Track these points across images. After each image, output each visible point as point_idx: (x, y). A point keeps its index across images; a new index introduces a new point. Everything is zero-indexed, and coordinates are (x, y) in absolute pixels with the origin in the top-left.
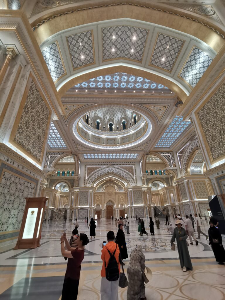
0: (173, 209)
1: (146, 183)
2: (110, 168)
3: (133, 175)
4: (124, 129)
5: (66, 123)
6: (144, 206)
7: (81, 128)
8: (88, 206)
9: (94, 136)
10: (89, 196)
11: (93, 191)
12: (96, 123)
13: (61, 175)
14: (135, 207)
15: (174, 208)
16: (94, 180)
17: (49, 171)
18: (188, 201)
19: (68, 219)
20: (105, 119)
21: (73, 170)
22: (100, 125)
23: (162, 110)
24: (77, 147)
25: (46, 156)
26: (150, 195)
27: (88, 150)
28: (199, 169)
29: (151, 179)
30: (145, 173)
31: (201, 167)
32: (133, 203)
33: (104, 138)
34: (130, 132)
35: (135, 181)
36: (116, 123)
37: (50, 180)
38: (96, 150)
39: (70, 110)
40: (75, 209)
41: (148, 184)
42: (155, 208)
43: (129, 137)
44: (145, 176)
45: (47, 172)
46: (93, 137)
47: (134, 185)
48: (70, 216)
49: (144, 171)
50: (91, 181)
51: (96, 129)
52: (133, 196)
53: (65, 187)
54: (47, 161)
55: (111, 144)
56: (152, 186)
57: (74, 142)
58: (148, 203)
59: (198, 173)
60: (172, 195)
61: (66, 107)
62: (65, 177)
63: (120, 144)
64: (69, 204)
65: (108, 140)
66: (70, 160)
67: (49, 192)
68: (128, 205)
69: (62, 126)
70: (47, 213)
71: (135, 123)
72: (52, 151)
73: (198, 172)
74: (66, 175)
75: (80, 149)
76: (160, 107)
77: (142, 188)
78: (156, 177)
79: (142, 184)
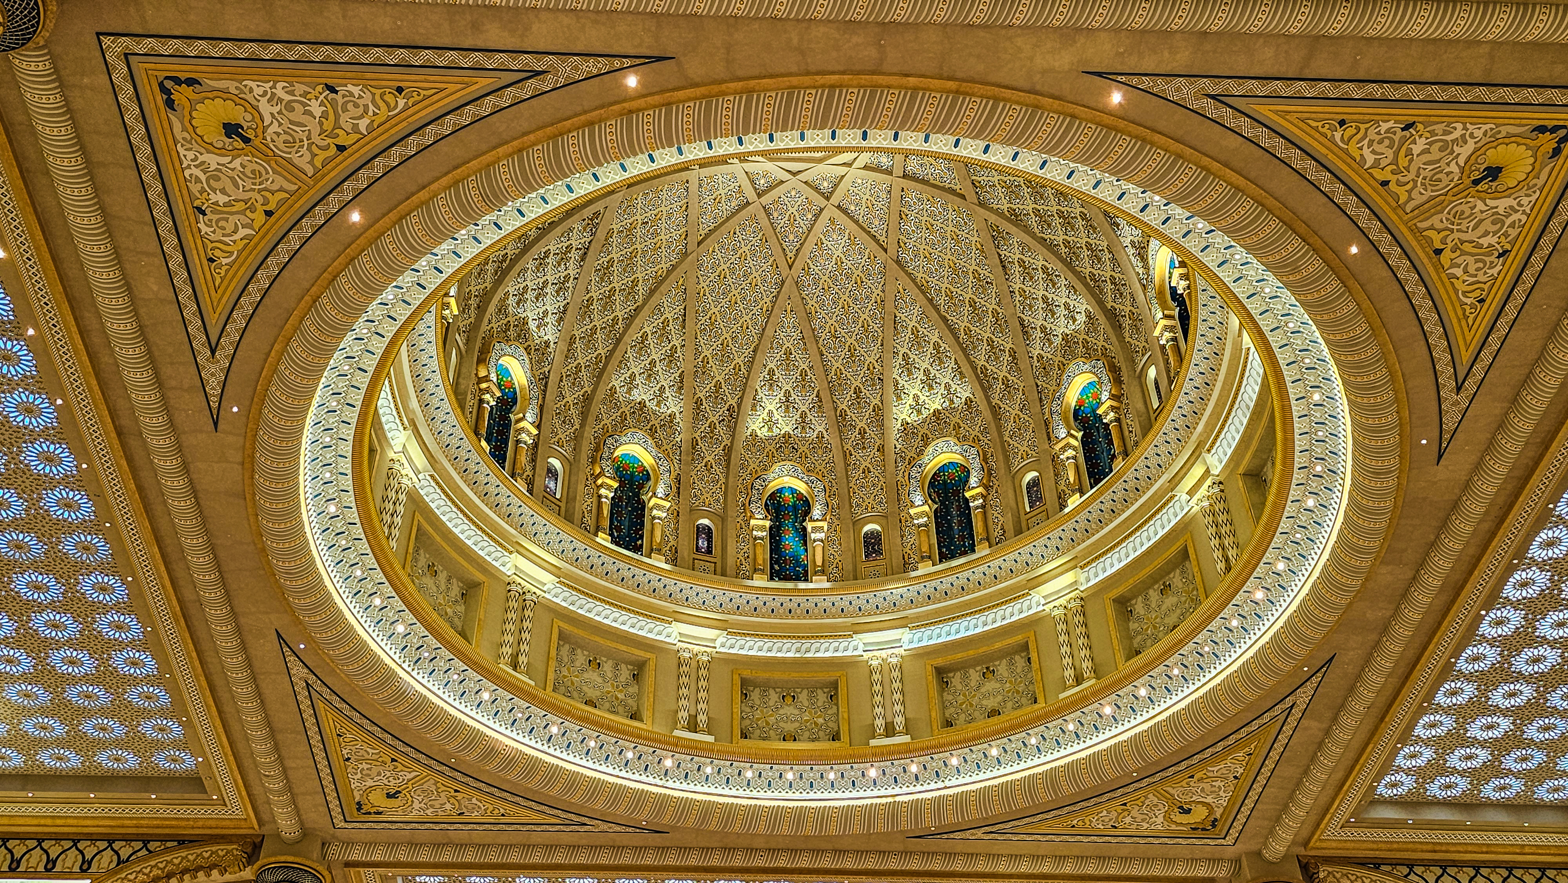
4: (948, 555)
5: (213, 372)
7: (416, 503)
9: (573, 630)
12: (608, 473)
22: (658, 497)
23: (1508, 180)
24: (340, 767)
27: (476, 805)
33: (695, 664)
36: (851, 492)
39: (289, 168)
43: (1025, 647)
61: (238, 115)
63: (902, 741)
71: (1097, 472)
75: (378, 799)
76: (1494, 140)
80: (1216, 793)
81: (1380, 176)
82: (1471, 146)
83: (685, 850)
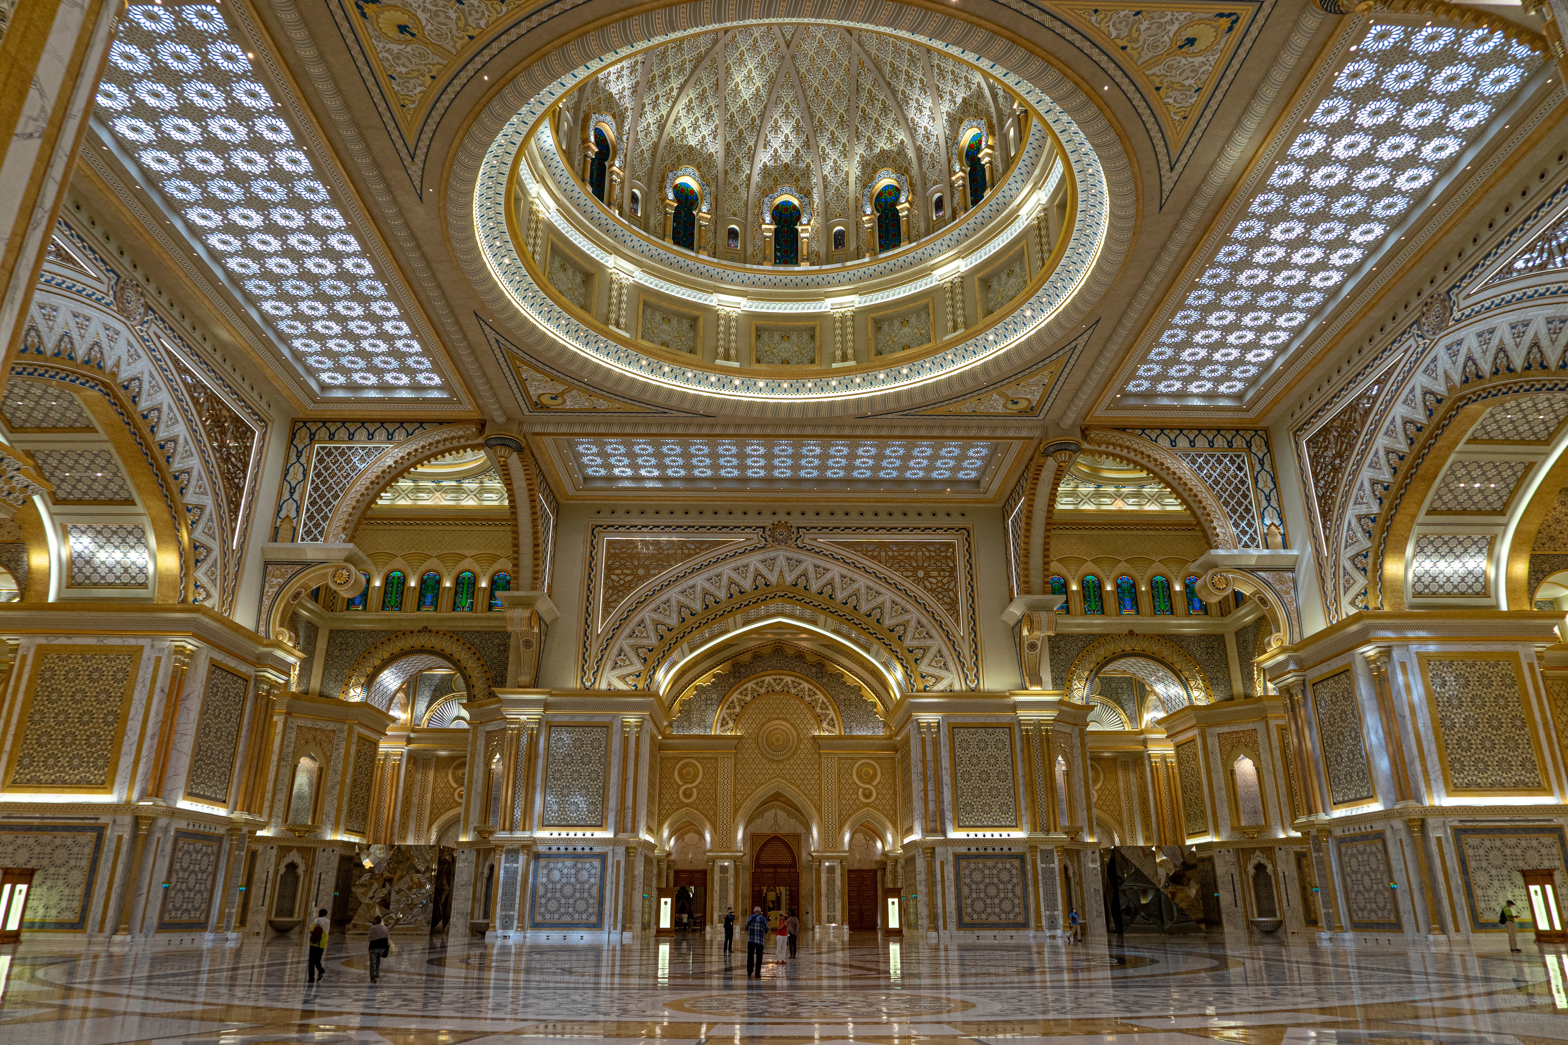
0: (1251, 870)
1: (1046, 676)
2: (781, 555)
3: (952, 607)
4: (884, 248)
5: (415, 170)
6: (1031, 845)
7: (551, 228)
8: (609, 834)
9: (653, 300)
10: (615, 761)
11: (649, 726)
12: (671, 196)
13: (411, 600)
14: (963, 850)
15: (1260, 868)
16: (653, 641)
17: (307, 565)
18: (1375, 807)
19: (458, 924)
20: (738, 168)
21: (497, 566)
22: (703, 211)
24: (522, 384)
25: (288, 449)
26: (1079, 762)
27: (603, 404)
28: (1476, 563)
29: (1092, 640)
30: (1045, 593)
31: (1490, 547)
32: (949, 815)
33: (728, 318)
34: (934, 268)
35: (966, 651)
36: (826, 205)
37: (333, 634)
38: (665, 410)
39: (439, 49)
40: (513, 853)
41: (1062, 681)
42: (1113, 860)
43: (926, 307)
44: (1044, 616)
45: (290, 570)
46: (646, 304)
47: (957, 687)
48: (474, 899)
49: (1036, 579)
50: (636, 649)
51: (668, 243)
52: (946, 763)
53: (441, 690)
54: (292, 491)
55: (786, 362)
56: (1096, 700)
57: (491, 335)
58: (1065, 822)
59: (1463, 594)
60: (1245, 766)
62: (442, 620)
63: (852, 363)
64: (467, 811)
65: (758, 329)
66: (483, 490)
67: (321, 724)
68: (910, 831)
69: (389, 189)
70: (309, 871)
71: (976, 196)
72: (328, 415)
73: (1463, 588)
74: (445, 601)
75: (546, 400)
76: (1190, 23)
77: (1015, 707)
78: (1131, 632)
79: (1017, 680)
80: (1032, 393)
81: (1121, 43)
82: (1176, 26)
83: (726, 426)
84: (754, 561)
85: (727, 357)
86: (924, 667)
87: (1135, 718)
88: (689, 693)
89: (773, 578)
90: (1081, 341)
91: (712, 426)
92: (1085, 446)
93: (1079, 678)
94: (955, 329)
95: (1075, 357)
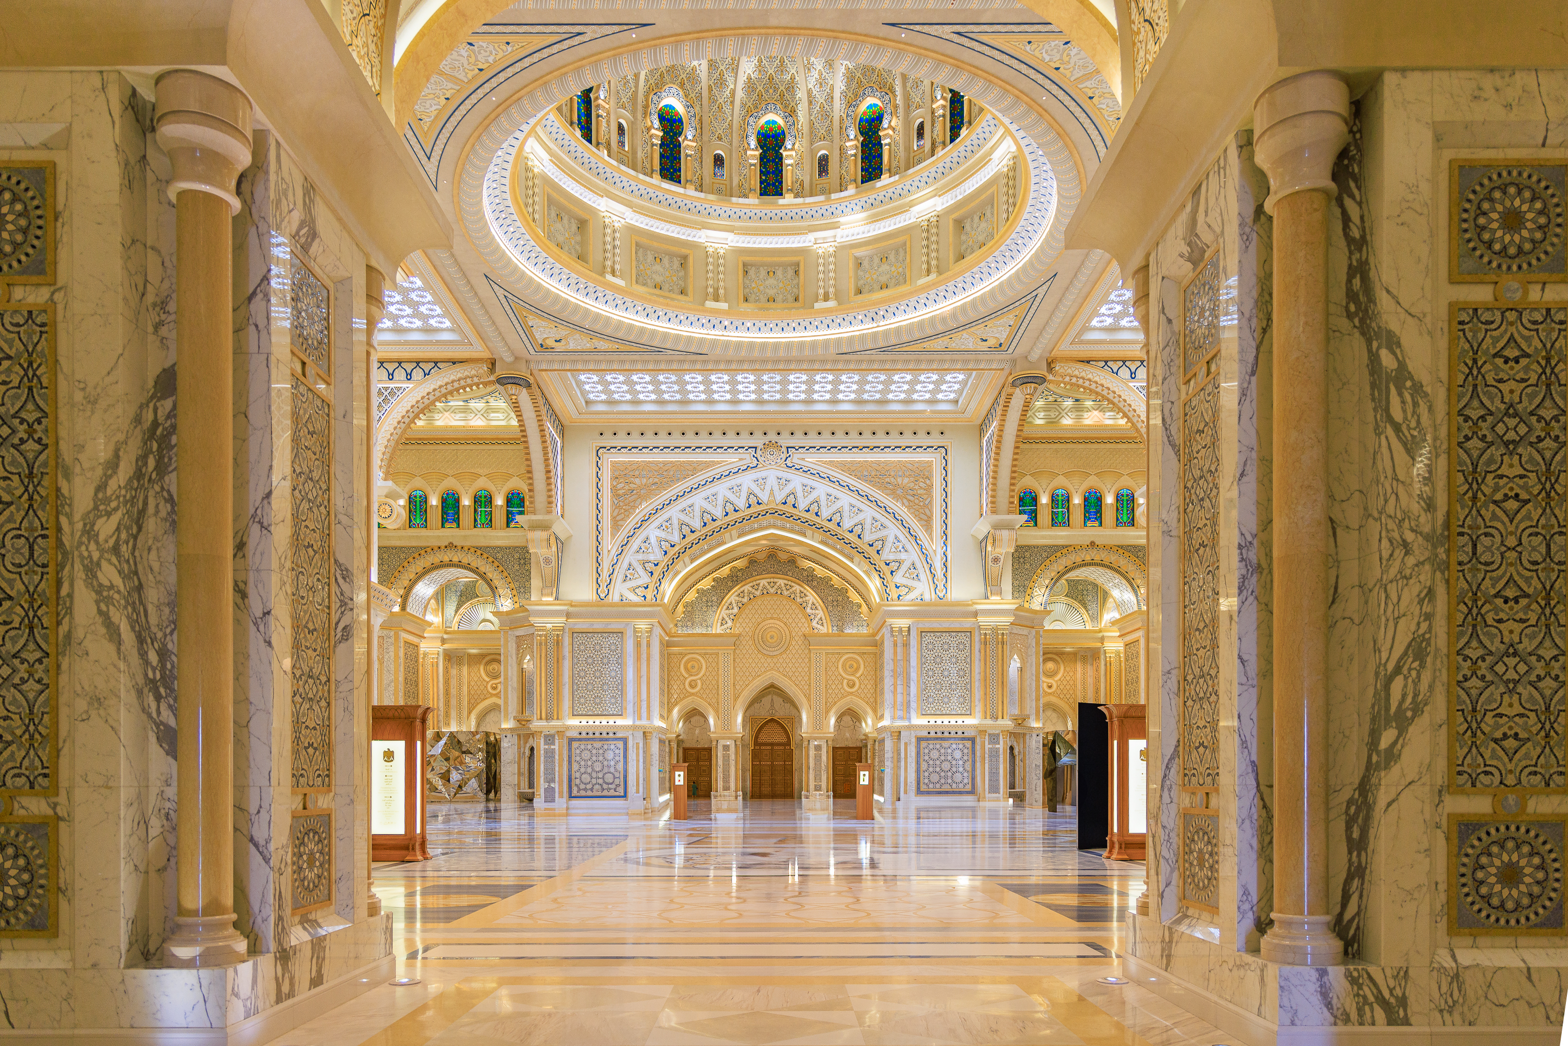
3: (927, 522)
6: (981, 729)
8: (629, 722)
9: (644, 240)
10: (630, 660)
11: (658, 630)
13: (434, 518)
14: (924, 733)
16: (658, 556)
19: (508, 793)
21: (511, 482)
24: (528, 329)
26: (1032, 660)
27: (603, 345)
29: (1055, 550)
33: (716, 255)
35: (938, 564)
38: (660, 349)
39: (454, 79)
40: (550, 740)
41: (1024, 589)
43: (904, 244)
44: (1007, 533)
46: (639, 244)
49: (1003, 499)
50: (643, 563)
51: (657, 180)
52: (914, 662)
53: (467, 595)
55: (770, 301)
56: (1056, 603)
57: (500, 292)
63: (833, 304)
65: (745, 263)
66: (490, 412)
74: (466, 518)
75: (551, 342)
77: (976, 614)
78: (1093, 543)
79: (981, 589)
80: (1000, 332)
81: (1055, 65)
83: (717, 362)
84: (747, 481)
85: (716, 299)
86: (899, 578)
87: (1095, 618)
88: (691, 596)
89: (764, 497)
90: (1041, 291)
91: (705, 362)
92: (1050, 377)
93: (1040, 586)
94: (929, 272)
95: (1036, 303)
